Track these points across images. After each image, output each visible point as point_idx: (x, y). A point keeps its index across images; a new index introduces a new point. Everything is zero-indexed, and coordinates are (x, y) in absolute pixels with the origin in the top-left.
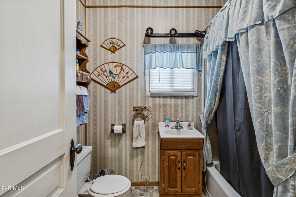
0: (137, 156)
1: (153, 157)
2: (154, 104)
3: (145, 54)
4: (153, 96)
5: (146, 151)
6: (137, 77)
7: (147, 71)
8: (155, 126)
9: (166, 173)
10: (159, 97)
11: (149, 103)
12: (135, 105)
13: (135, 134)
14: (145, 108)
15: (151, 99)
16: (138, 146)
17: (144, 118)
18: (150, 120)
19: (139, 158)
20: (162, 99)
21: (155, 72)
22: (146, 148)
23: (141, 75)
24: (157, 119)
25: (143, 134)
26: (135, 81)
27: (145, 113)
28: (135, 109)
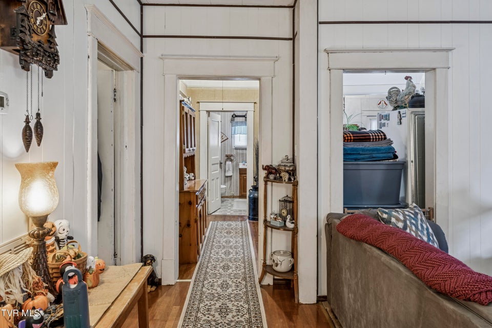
0: (228, 181)
1: (237, 182)
2: (237, 153)
3: (232, 126)
4: (236, 149)
5: (233, 179)
6: (228, 139)
7: (233, 136)
8: (237, 165)
9: (242, 185)
10: (240, 149)
11: (234, 153)
12: (226, 154)
13: (227, 169)
14: (232, 155)
15: (235, 150)
16: (228, 175)
17: (231, 160)
18: (235, 162)
19: (229, 182)
20: (241, 151)
21: (237, 136)
22: (233, 177)
23: (229, 138)
24: (238, 161)
25: (231, 169)
26: (227, 141)
27: (232, 158)
28: (227, 156)
